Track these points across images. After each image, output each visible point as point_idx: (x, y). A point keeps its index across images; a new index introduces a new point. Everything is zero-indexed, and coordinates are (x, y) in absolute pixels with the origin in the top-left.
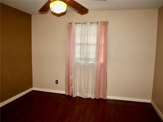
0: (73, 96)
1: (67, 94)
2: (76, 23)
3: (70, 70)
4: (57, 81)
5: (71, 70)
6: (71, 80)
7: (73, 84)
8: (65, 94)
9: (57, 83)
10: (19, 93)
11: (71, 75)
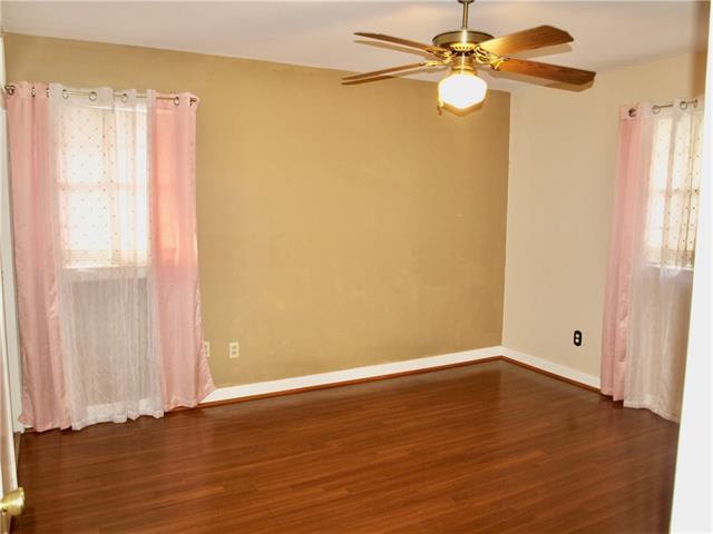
0: (626, 404)
1: (605, 393)
2: (655, 107)
3: (622, 297)
4: (578, 336)
5: (624, 295)
6: (621, 334)
7: (630, 353)
8: (599, 387)
9: (577, 341)
10: (447, 353)
11: (624, 317)
